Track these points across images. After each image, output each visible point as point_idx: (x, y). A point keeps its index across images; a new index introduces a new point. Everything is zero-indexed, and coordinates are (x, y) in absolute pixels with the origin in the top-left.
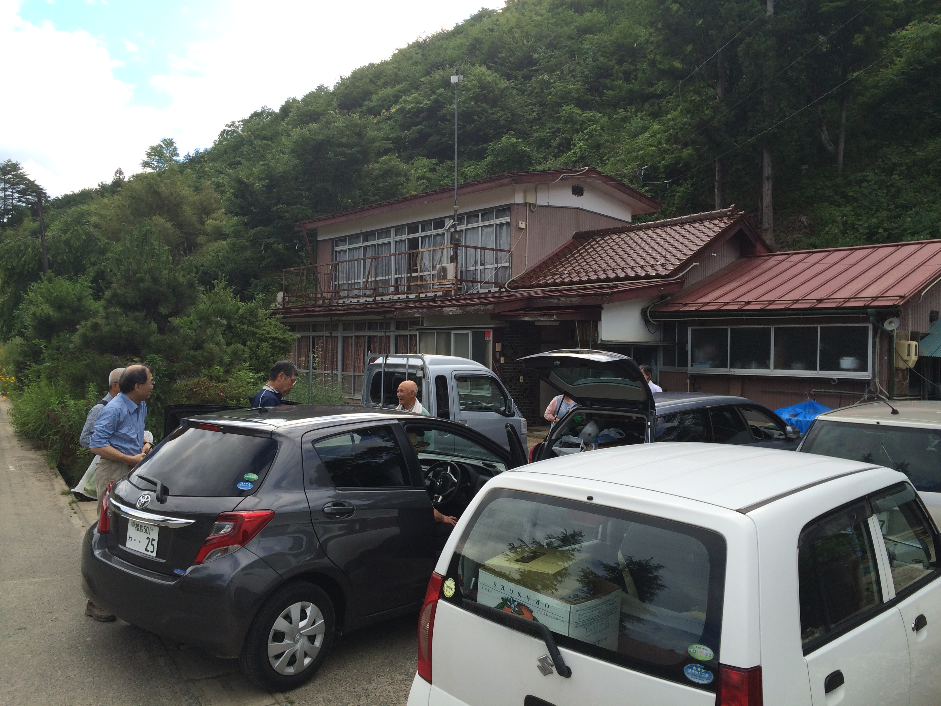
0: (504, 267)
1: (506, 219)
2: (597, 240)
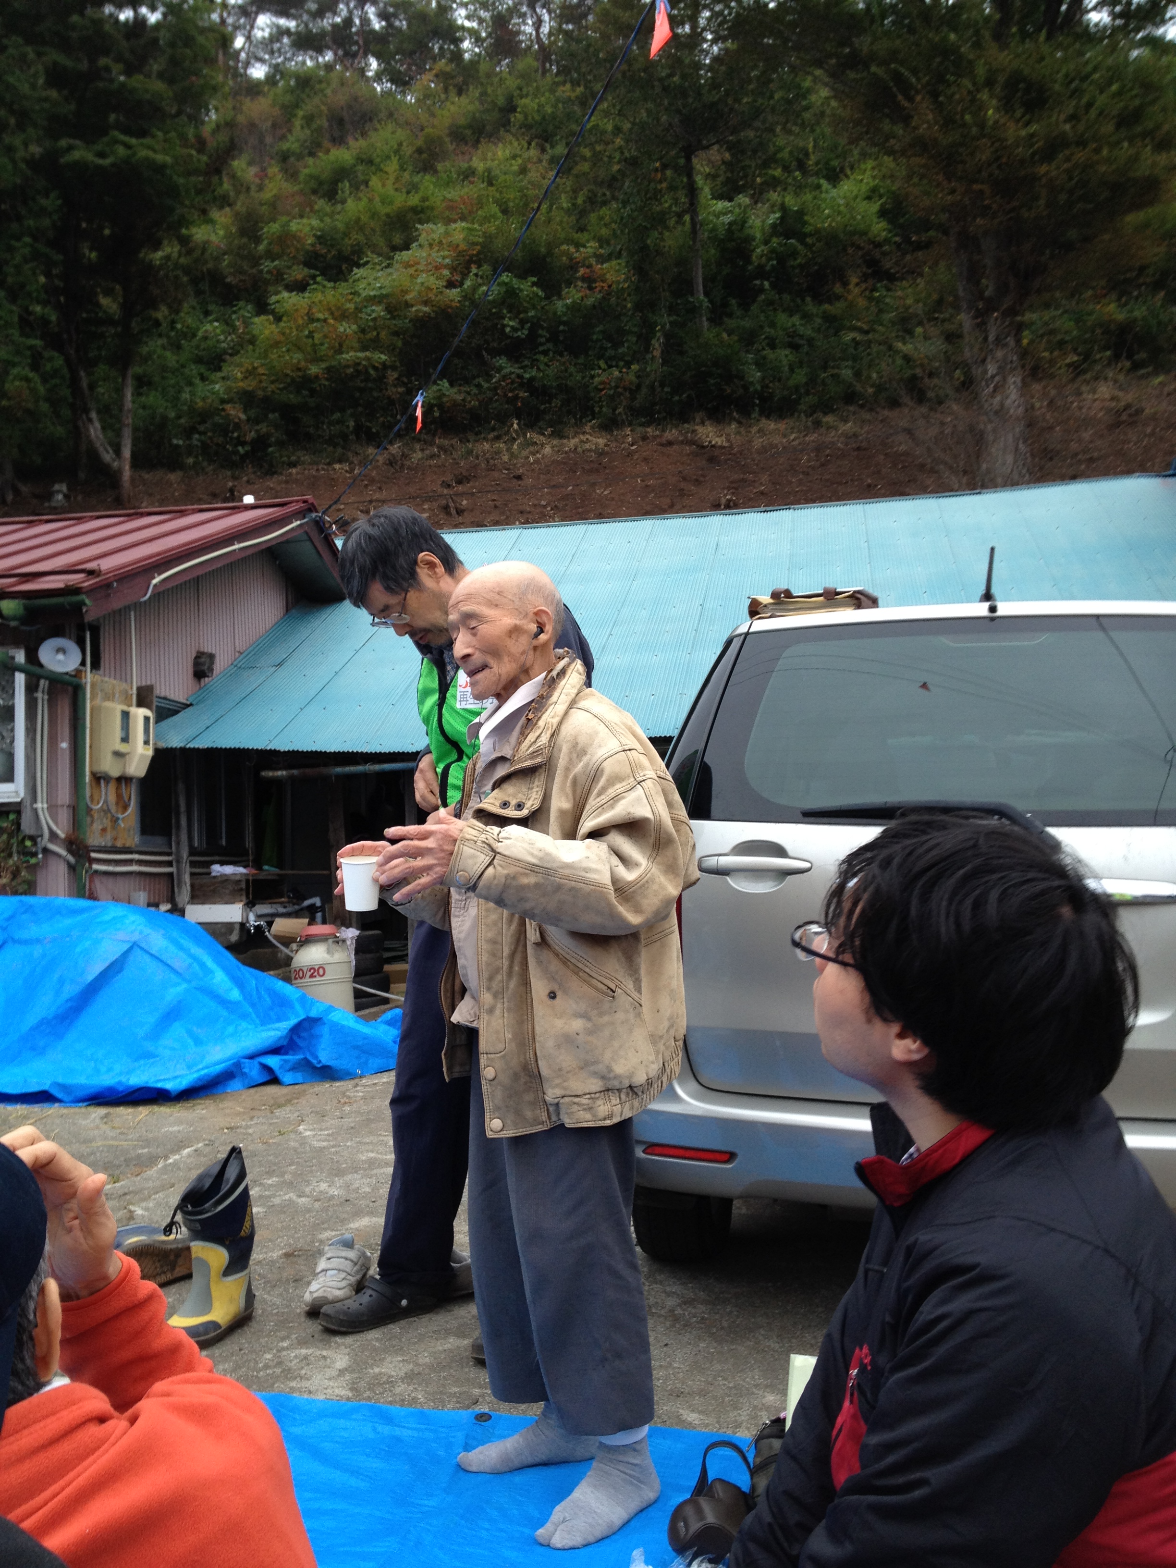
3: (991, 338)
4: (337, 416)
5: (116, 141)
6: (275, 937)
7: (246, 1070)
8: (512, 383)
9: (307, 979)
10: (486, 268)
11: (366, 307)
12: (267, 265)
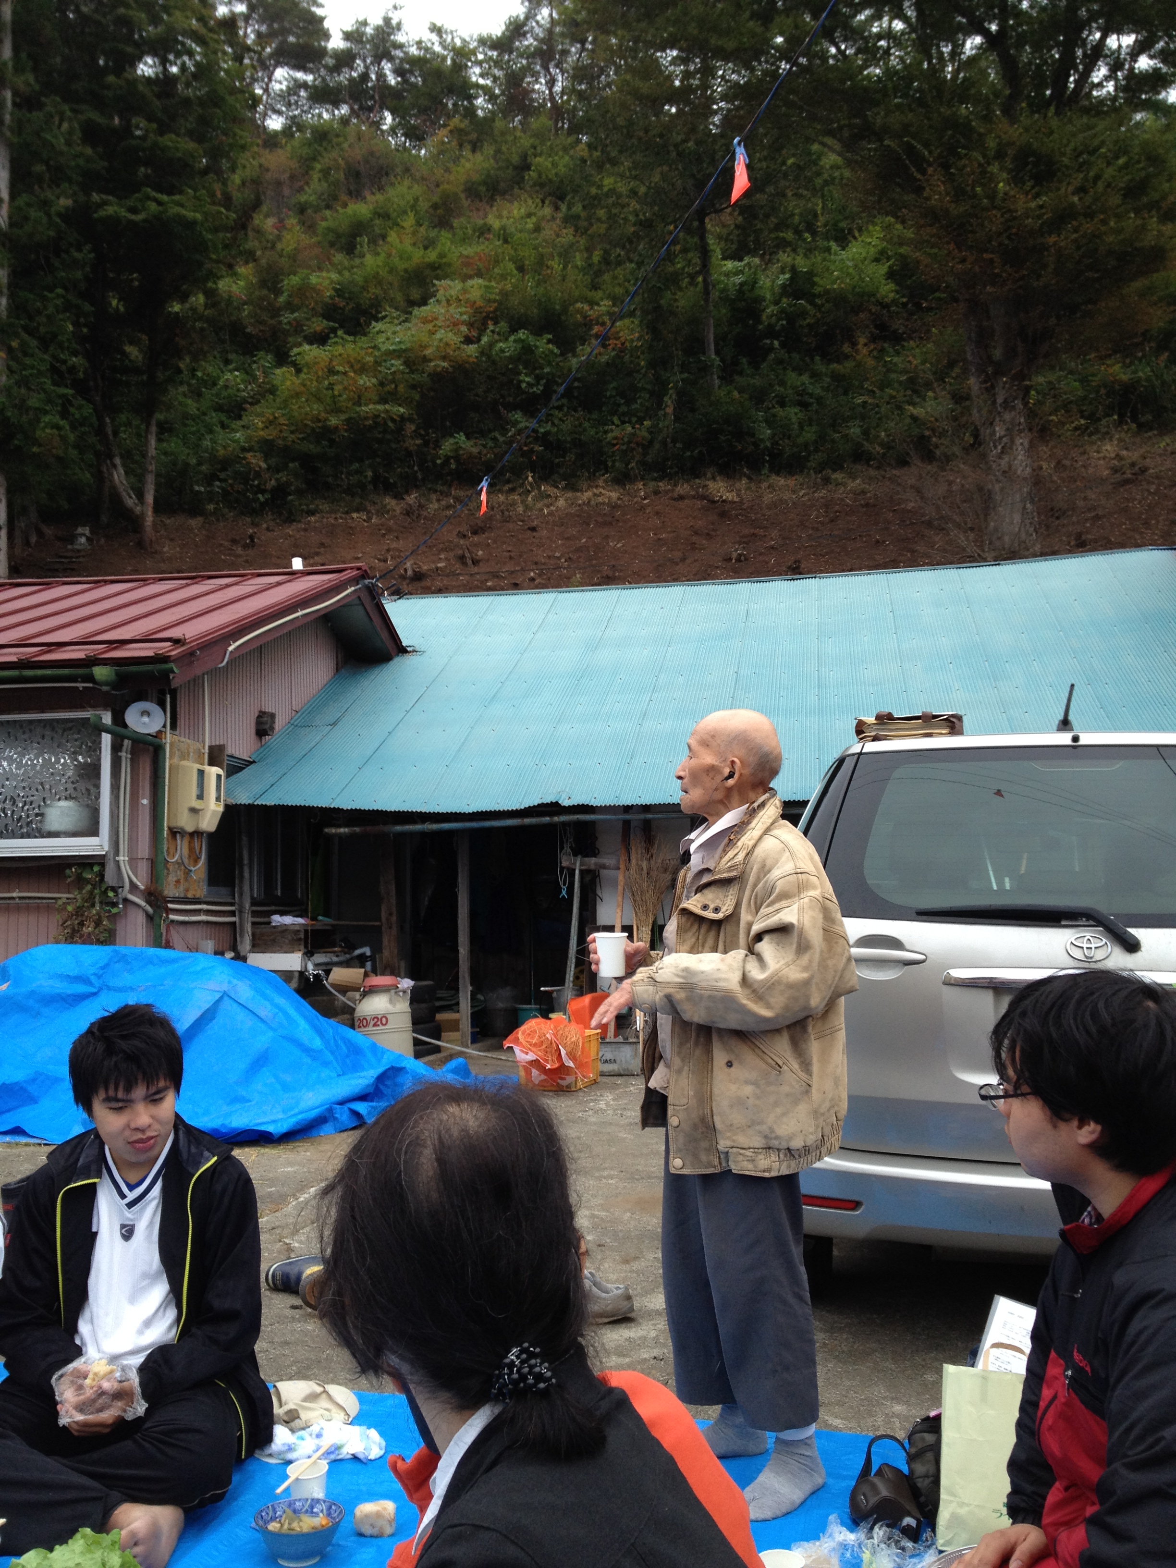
3: (1000, 400)
4: (355, 466)
5: (148, 198)
6: (332, 985)
7: (337, 1115)
8: (527, 437)
9: (371, 1028)
10: (503, 325)
11: (385, 361)
12: (287, 317)
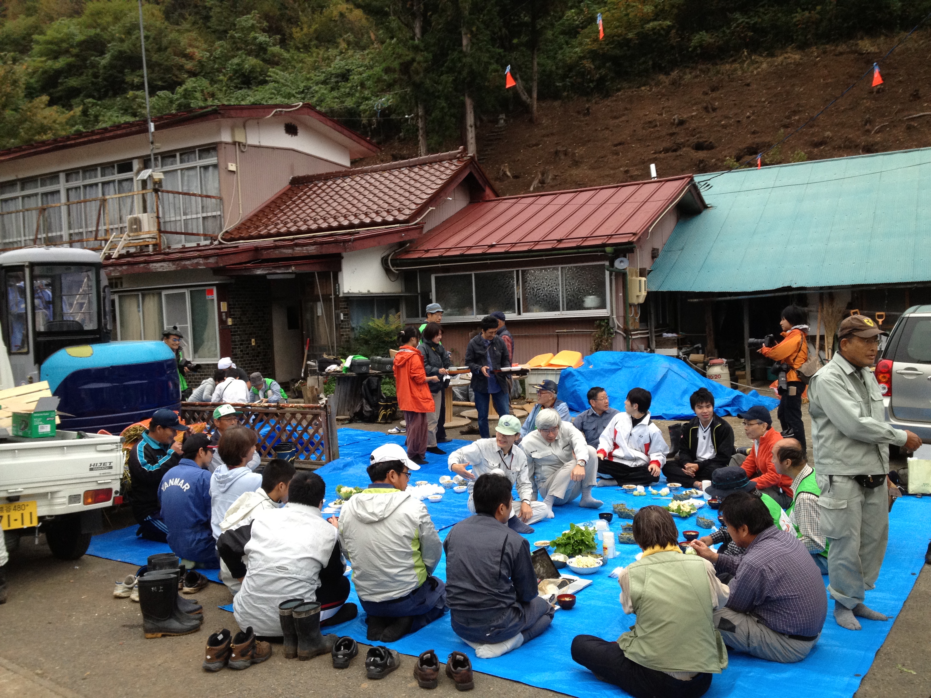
0: (214, 217)
1: (212, 160)
2: (319, 185)
6: (691, 361)
8: (744, 27)
9: (714, 379)
